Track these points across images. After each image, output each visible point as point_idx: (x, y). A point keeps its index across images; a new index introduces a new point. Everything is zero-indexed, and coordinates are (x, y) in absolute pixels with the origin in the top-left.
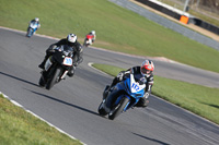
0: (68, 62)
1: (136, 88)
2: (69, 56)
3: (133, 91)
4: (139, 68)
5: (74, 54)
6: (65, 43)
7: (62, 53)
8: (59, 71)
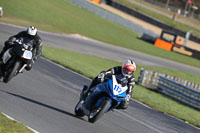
0: (27, 55)
1: (118, 90)
2: (29, 49)
3: (116, 93)
4: (120, 68)
5: (34, 47)
6: (25, 35)
7: (21, 46)
8: (18, 64)
